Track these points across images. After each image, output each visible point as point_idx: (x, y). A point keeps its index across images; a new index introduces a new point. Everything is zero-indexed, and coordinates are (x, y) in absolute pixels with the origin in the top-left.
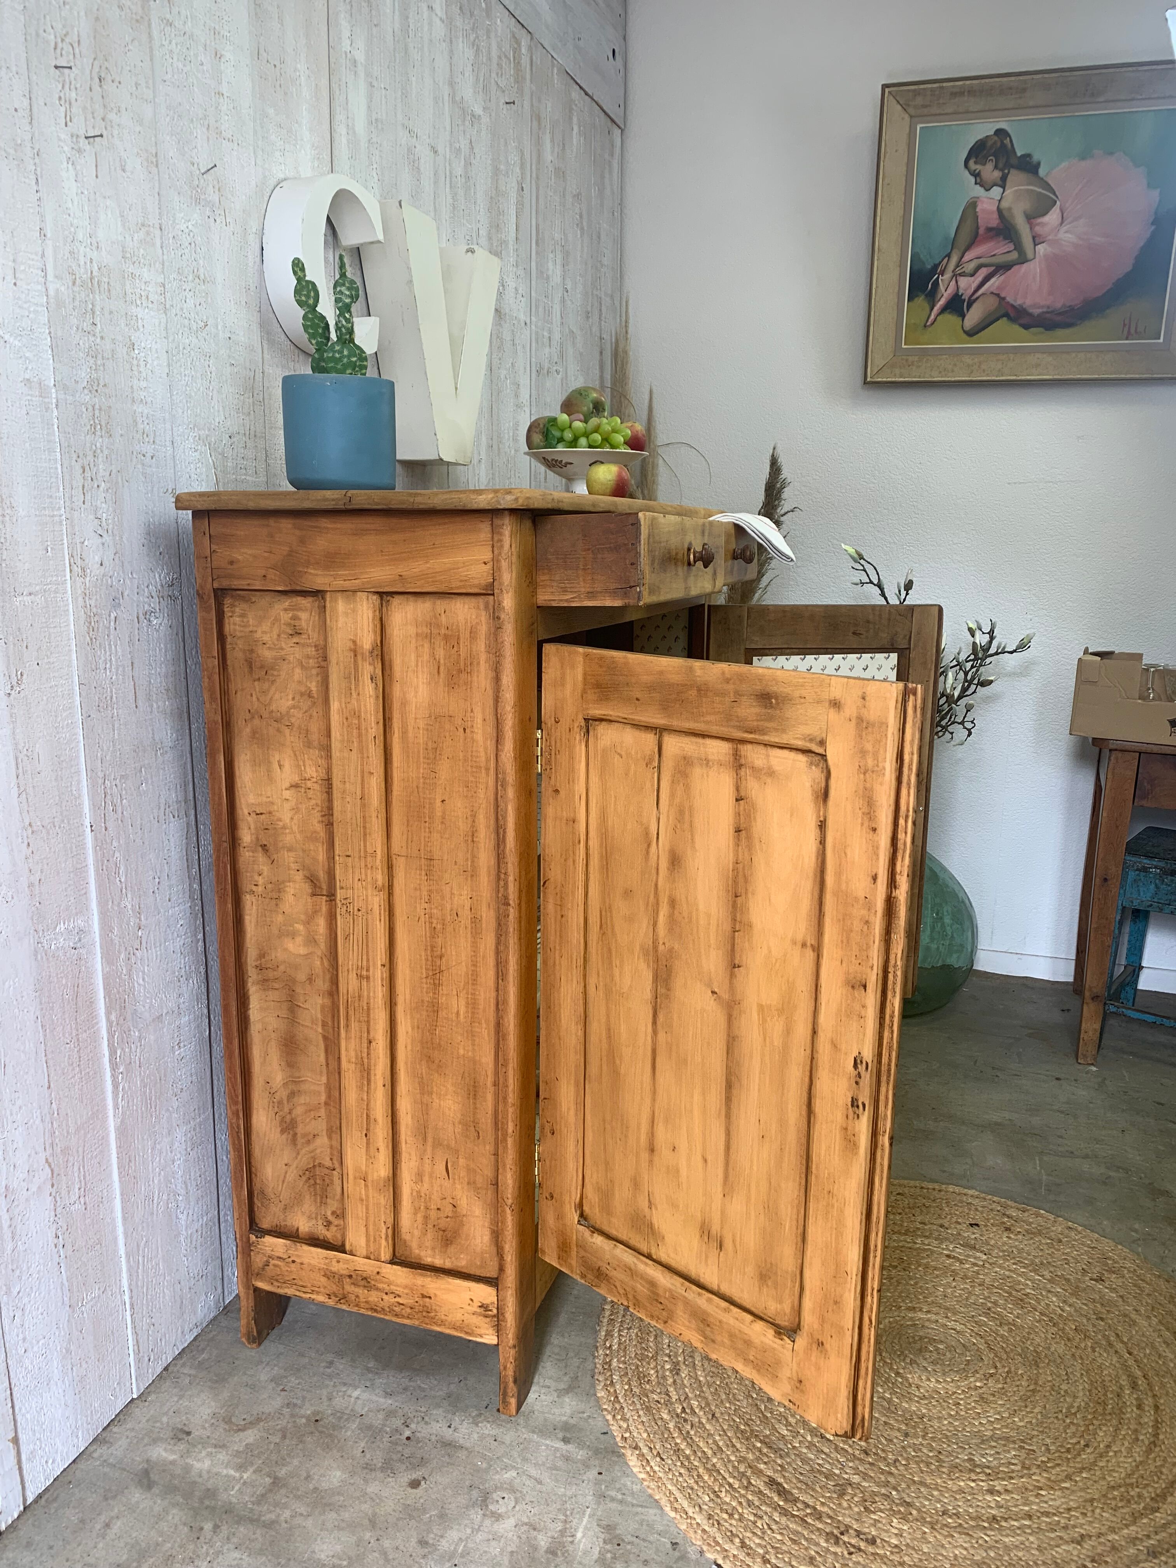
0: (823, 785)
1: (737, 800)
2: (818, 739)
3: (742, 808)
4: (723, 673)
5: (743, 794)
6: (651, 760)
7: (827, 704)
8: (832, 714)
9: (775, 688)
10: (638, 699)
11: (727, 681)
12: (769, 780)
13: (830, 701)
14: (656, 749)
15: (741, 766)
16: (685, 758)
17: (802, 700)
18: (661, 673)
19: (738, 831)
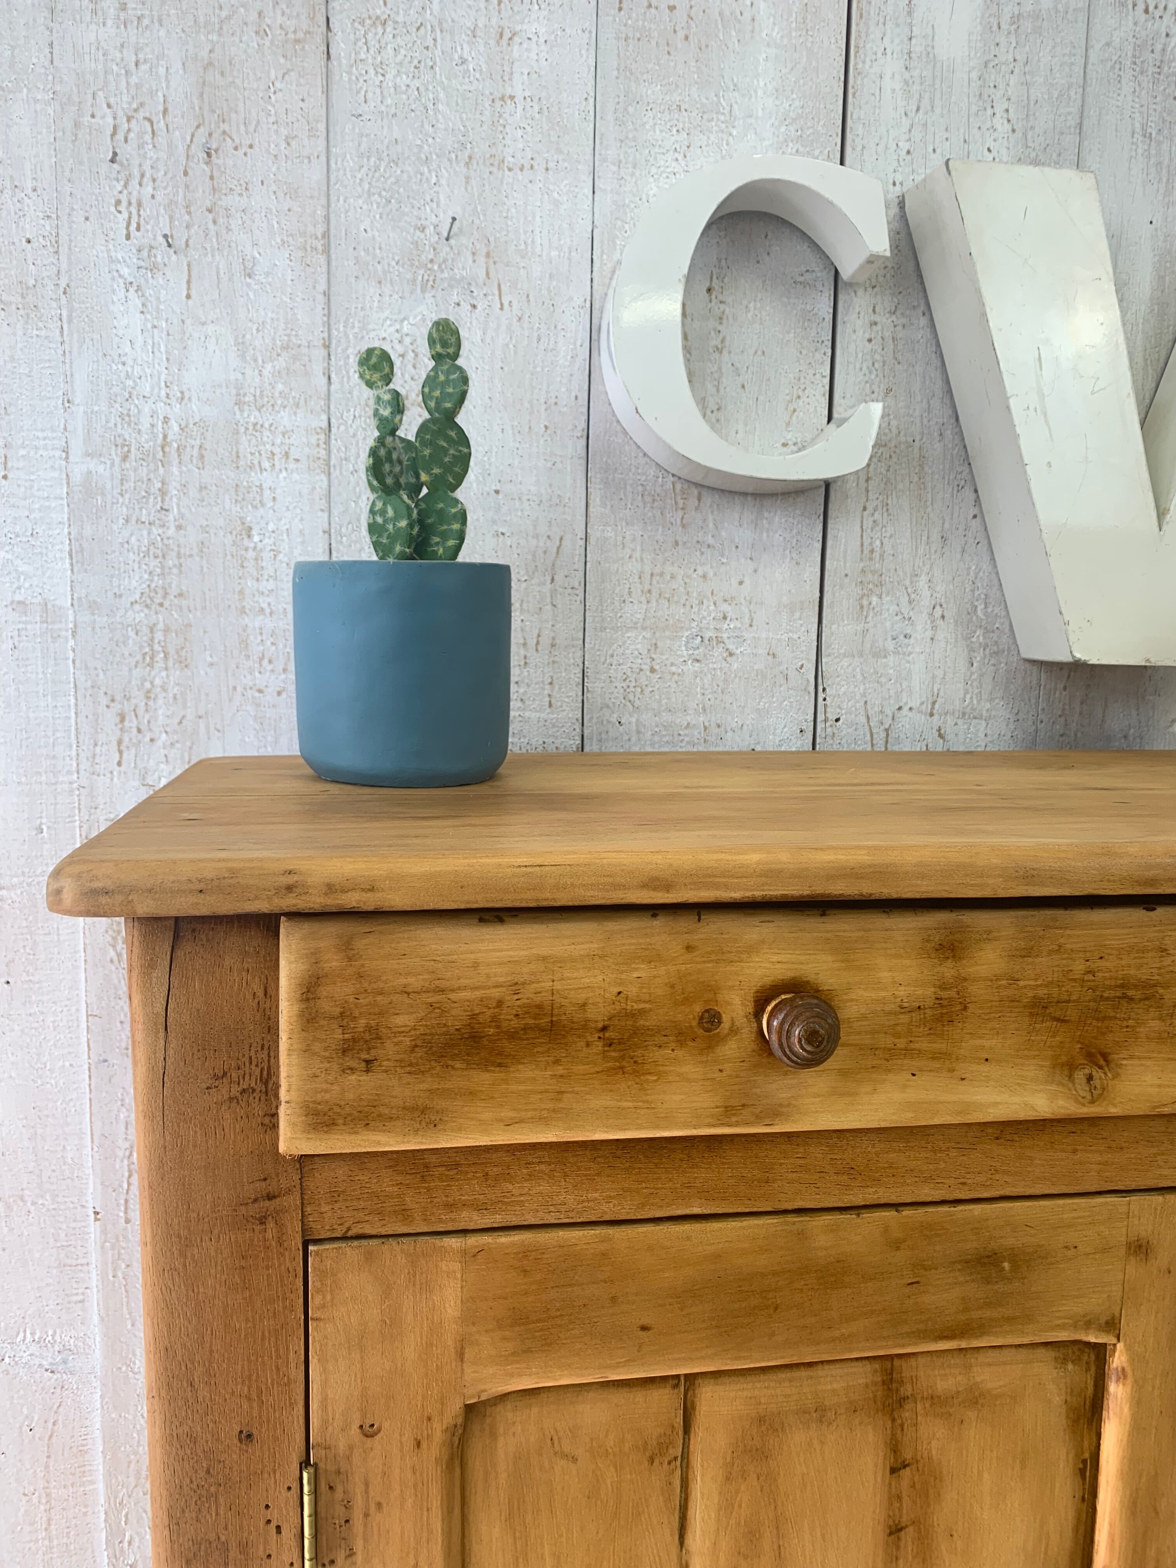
0: (1090, 1391)
1: (893, 1471)
2: (1103, 1320)
3: (905, 1483)
4: (886, 1229)
5: (908, 1455)
6: (663, 1446)
7: (1123, 1251)
8: (1134, 1269)
9: (1010, 1242)
10: (644, 1328)
11: (896, 1245)
12: (971, 1414)
13: (1129, 1245)
14: (680, 1419)
15: (902, 1401)
16: (761, 1420)
17: (1072, 1252)
18: (717, 1257)
19: (895, 1531)
